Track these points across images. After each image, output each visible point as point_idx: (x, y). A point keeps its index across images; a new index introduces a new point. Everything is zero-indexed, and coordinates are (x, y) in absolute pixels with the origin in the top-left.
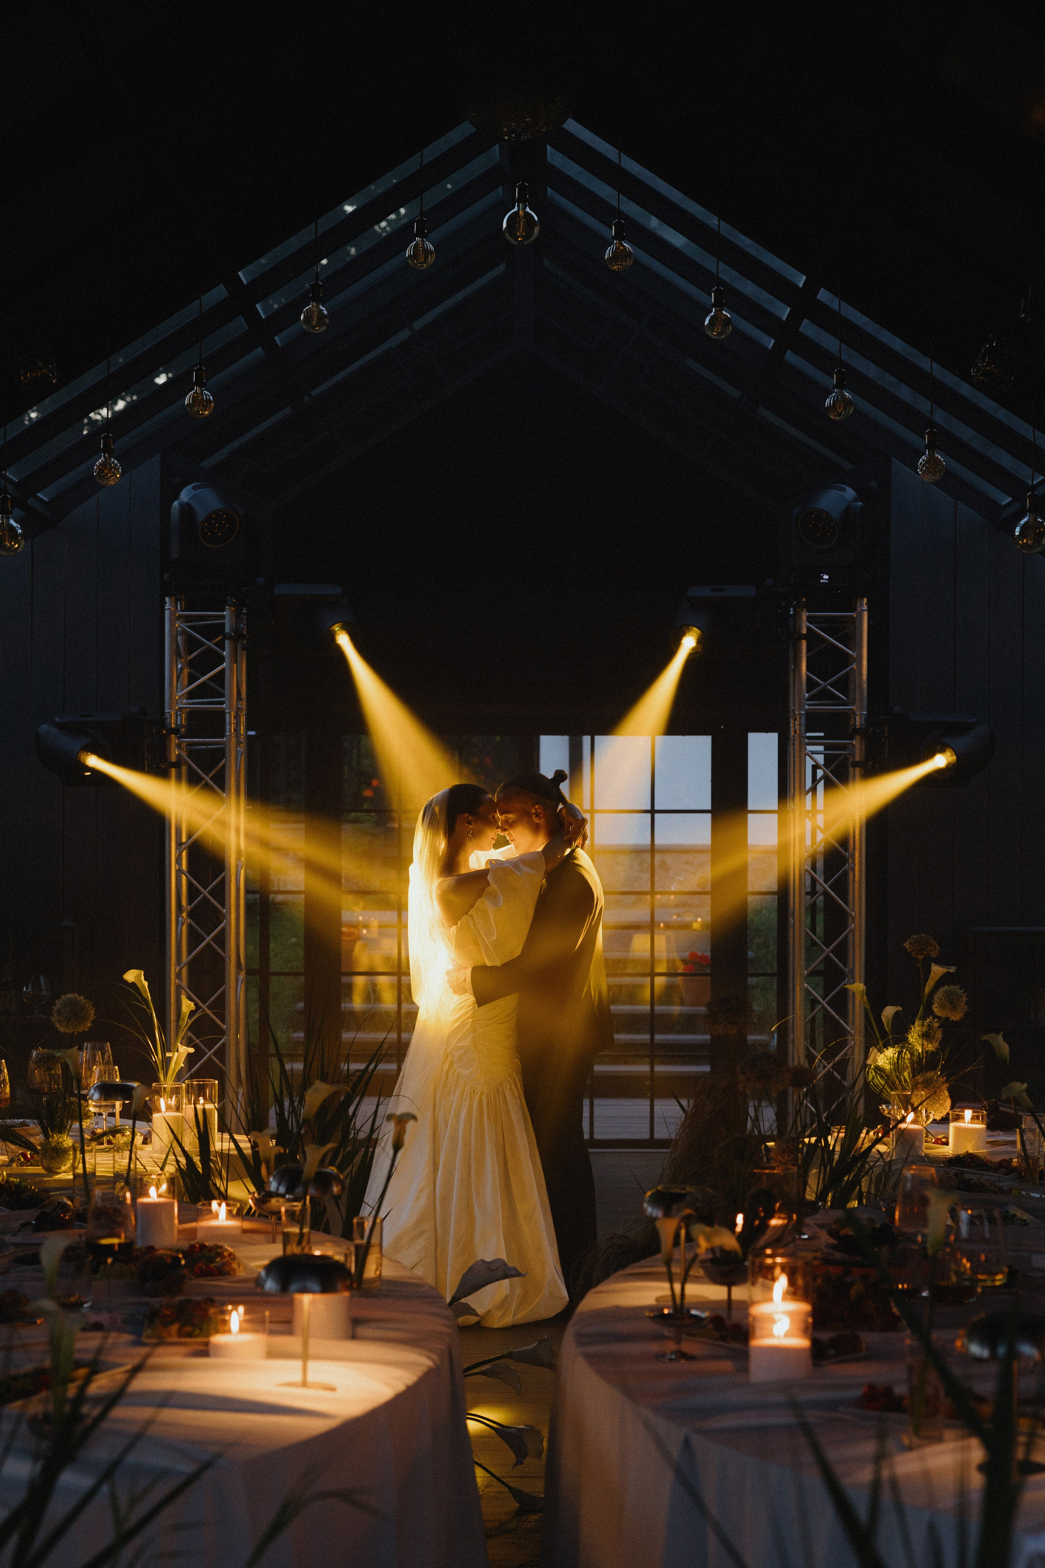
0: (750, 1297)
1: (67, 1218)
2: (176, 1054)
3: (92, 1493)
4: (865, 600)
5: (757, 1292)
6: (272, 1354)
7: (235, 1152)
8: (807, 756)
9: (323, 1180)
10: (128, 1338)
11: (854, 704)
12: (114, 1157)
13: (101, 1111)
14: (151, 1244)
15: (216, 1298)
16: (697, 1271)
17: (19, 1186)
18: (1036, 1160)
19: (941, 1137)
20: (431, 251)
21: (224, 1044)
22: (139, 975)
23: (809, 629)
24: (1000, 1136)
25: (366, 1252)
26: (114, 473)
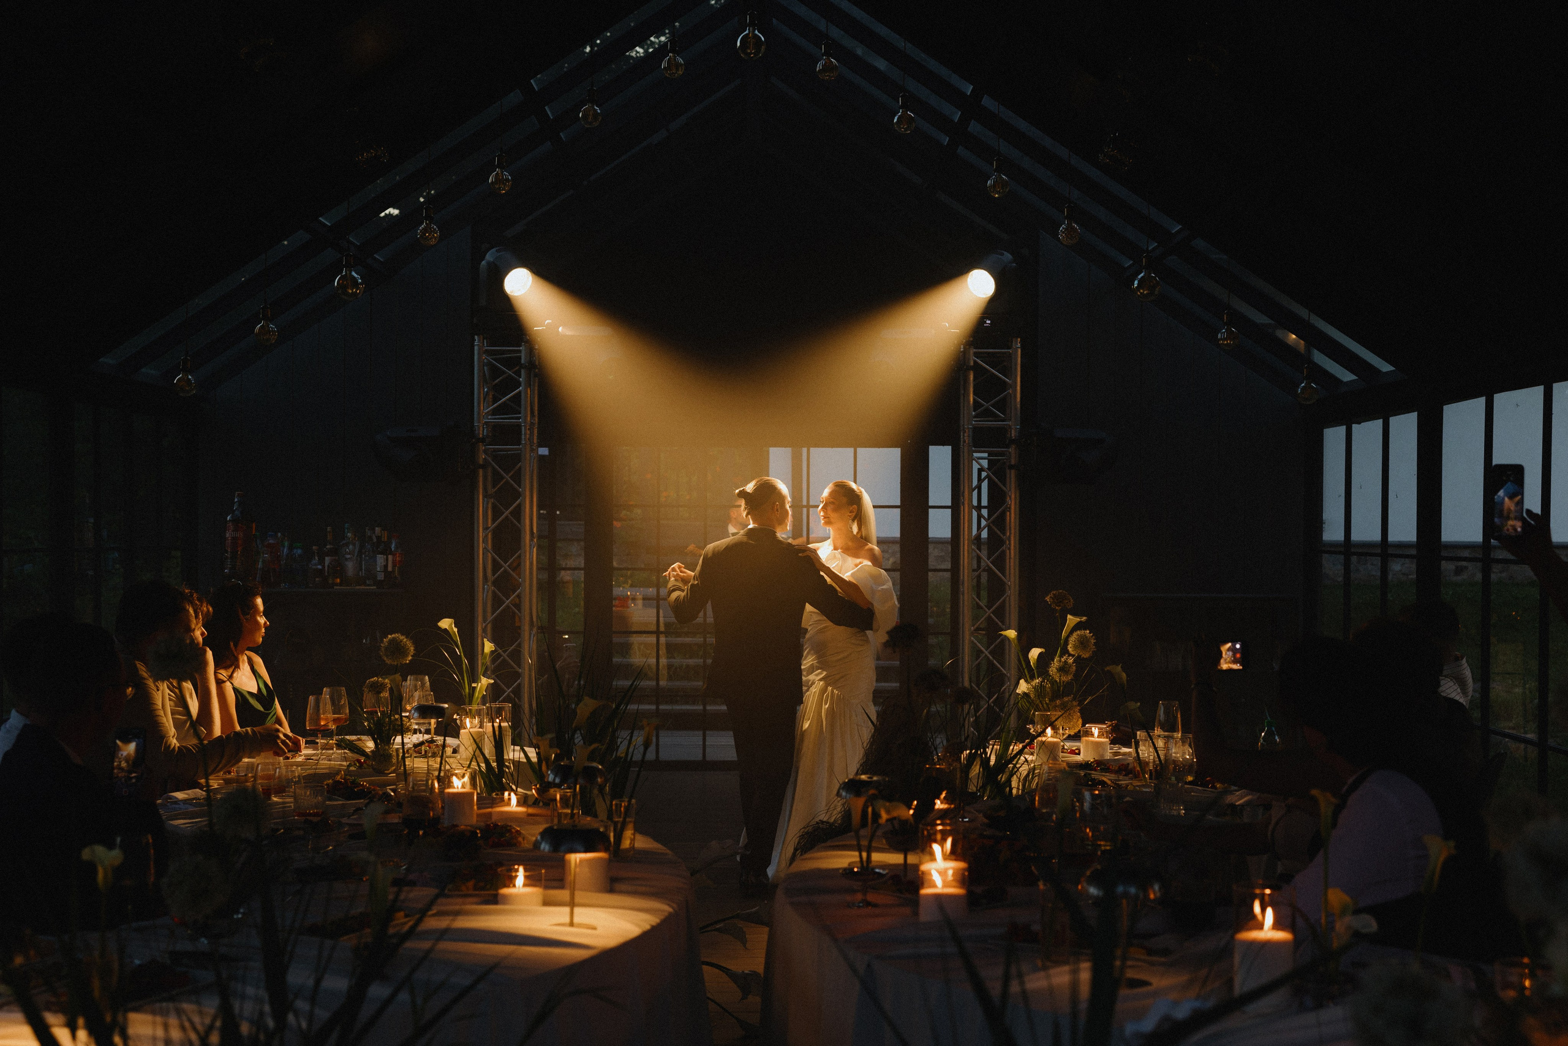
0: (922, 859)
2: (480, 684)
4: (1019, 339)
6: (547, 903)
7: (525, 760)
8: (974, 461)
9: (589, 773)
11: (1010, 420)
12: (428, 762)
13: (418, 728)
14: (454, 823)
16: (880, 842)
17: (353, 782)
18: (1147, 763)
19: (1074, 748)
20: (681, 65)
21: (519, 685)
22: (451, 624)
23: (975, 362)
24: (1120, 749)
25: (622, 827)
26: (433, 235)
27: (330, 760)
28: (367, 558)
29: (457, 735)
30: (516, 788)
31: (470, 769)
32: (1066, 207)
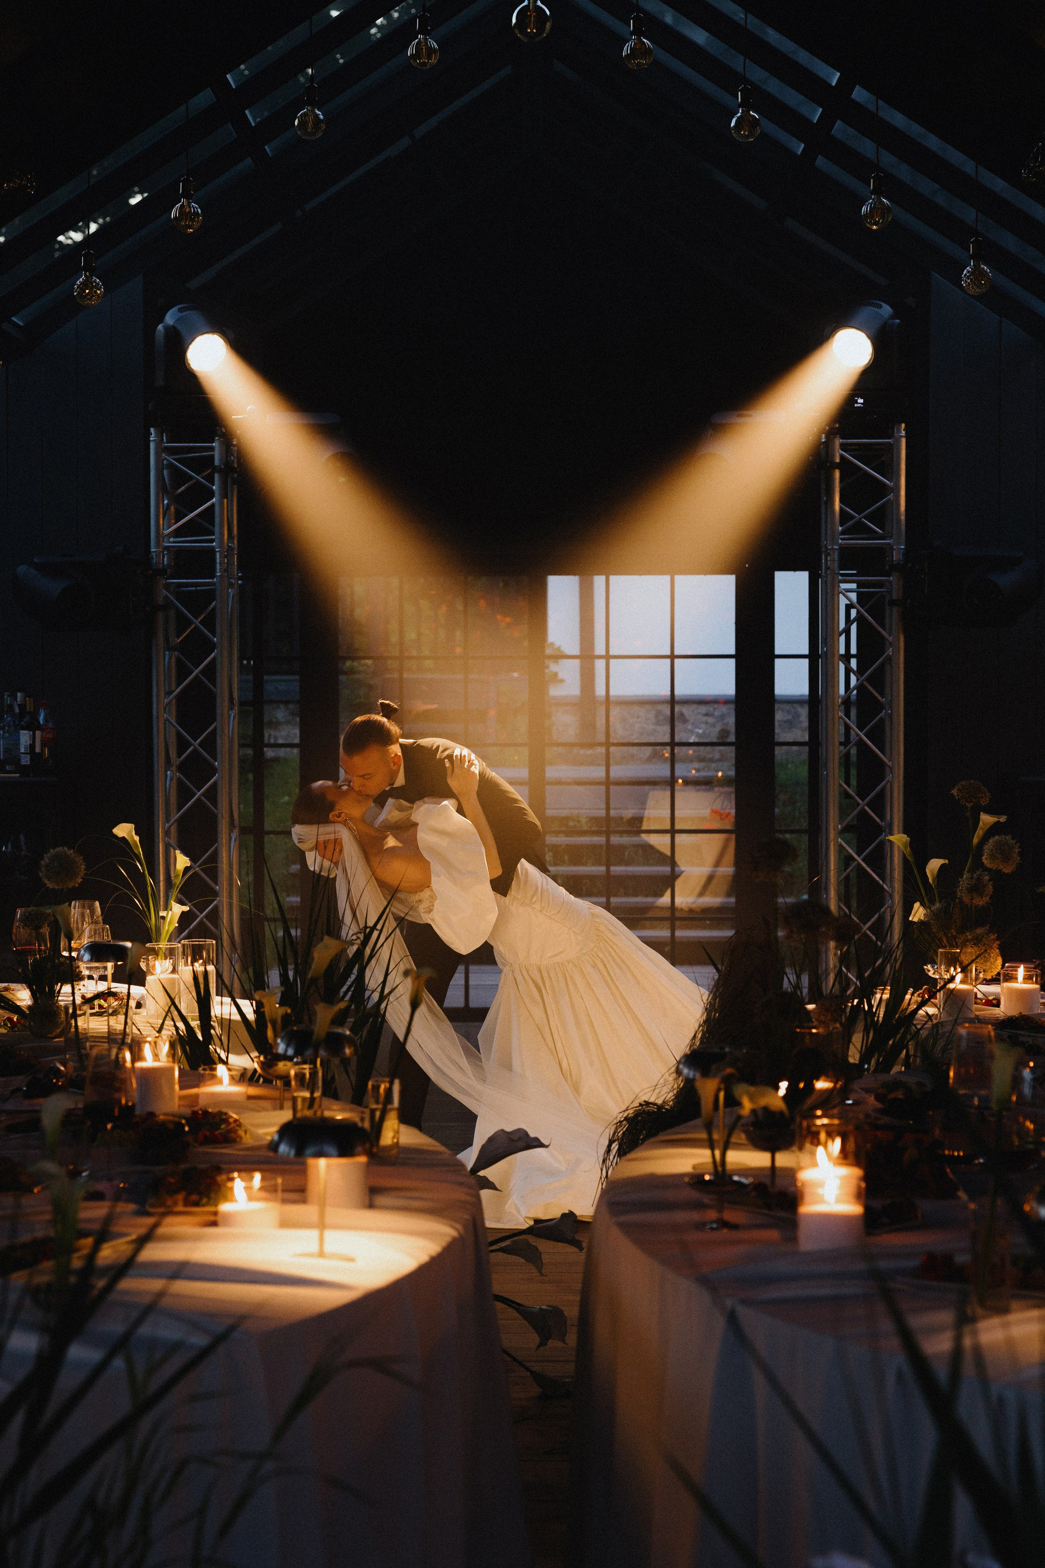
0: (798, 1163)
1: (60, 1083)
2: (170, 912)
3: (104, 1365)
4: (903, 425)
5: (804, 1158)
6: (285, 1224)
7: (238, 1018)
8: (841, 595)
9: (334, 1042)
10: (132, 1207)
11: (891, 537)
12: (107, 1020)
13: (92, 973)
14: (150, 1109)
15: (223, 1166)
16: (740, 1137)
19: (991, 998)
20: (435, 50)
21: (216, 907)
22: (130, 832)
23: (841, 457)
25: (382, 1119)
26: (96, 292)
28: (7, 735)
29: (142, 983)
30: (227, 1058)
31: (164, 1032)
32: (972, 243)
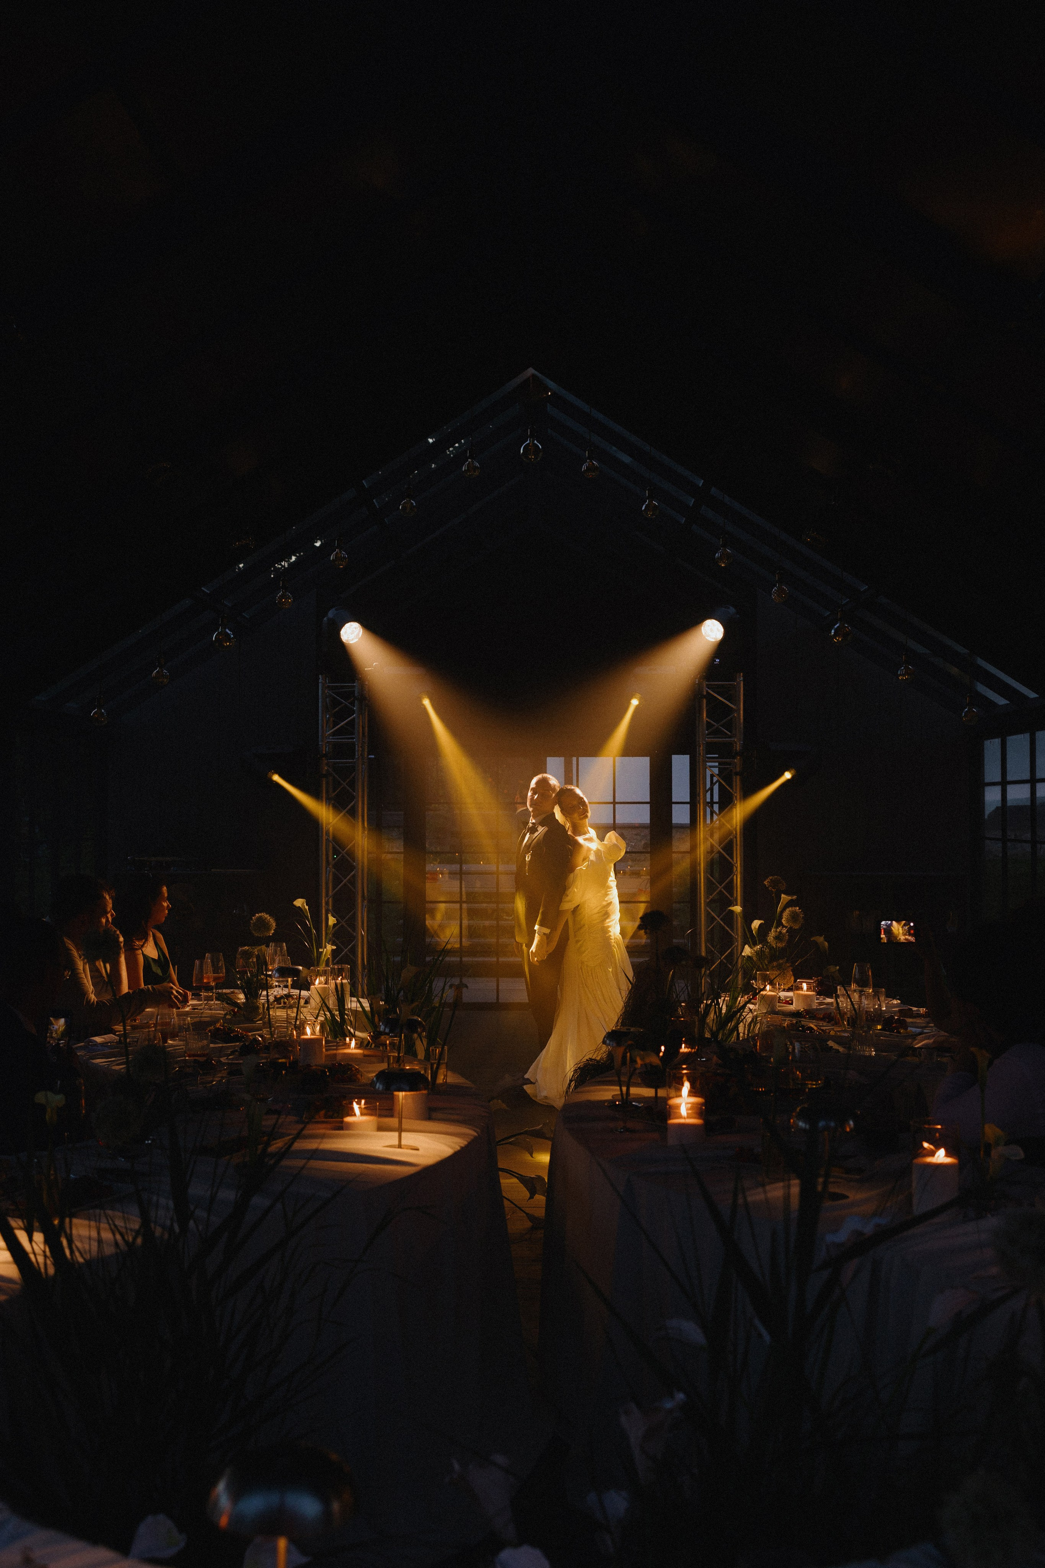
0: (669, 1094)
1: (258, 1048)
2: (326, 950)
3: (271, 1207)
4: (742, 674)
5: (672, 1093)
6: (381, 1128)
7: (360, 1009)
8: (708, 769)
9: (410, 1024)
10: (294, 1118)
11: (735, 737)
12: (287, 1011)
13: (279, 984)
14: (309, 1063)
15: (348, 1096)
16: (636, 1079)
17: (229, 1029)
18: (846, 1013)
19: (788, 999)
20: (477, 468)
21: (353, 947)
22: (303, 903)
23: (707, 692)
24: (824, 999)
25: (438, 1068)
26: (288, 601)
27: (211, 1010)
29: (308, 989)
30: (355, 1033)
31: (319, 1018)
32: (777, 574)
